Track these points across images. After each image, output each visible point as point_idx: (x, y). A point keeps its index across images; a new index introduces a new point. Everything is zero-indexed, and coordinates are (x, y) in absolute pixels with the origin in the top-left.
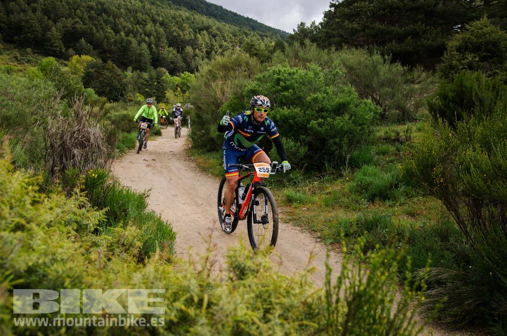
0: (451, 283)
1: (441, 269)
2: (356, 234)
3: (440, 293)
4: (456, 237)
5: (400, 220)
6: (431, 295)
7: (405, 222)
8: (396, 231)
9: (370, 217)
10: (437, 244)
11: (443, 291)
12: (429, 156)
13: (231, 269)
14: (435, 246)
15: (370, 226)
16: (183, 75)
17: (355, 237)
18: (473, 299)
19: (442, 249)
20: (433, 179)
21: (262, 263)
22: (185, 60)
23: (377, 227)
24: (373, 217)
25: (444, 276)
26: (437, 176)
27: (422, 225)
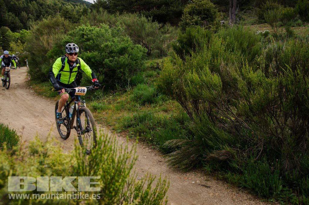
0: (184, 147)
1: (179, 140)
2: (134, 125)
3: (178, 153)
4: (188, 121)
5: (158, 115)
6: (173, 155)
7: (161, 115)
8: (156, 121)
9: (141, 114)
10: (178, 126)
11: (179, 152)
12: (170, 77)
13: (32, 154)
14: (177, 127)
15: (142, 120)
16: (21, 31)
17: (133, 127)
18: (195, 154)
19: (180, 129)
20: (173, 90)
21: (49, 148)
22: (22, 22)
23: (145, 120)
24: (143, 114)
25: (180, 143)
26: (174, 88)
27: (170, 116)
